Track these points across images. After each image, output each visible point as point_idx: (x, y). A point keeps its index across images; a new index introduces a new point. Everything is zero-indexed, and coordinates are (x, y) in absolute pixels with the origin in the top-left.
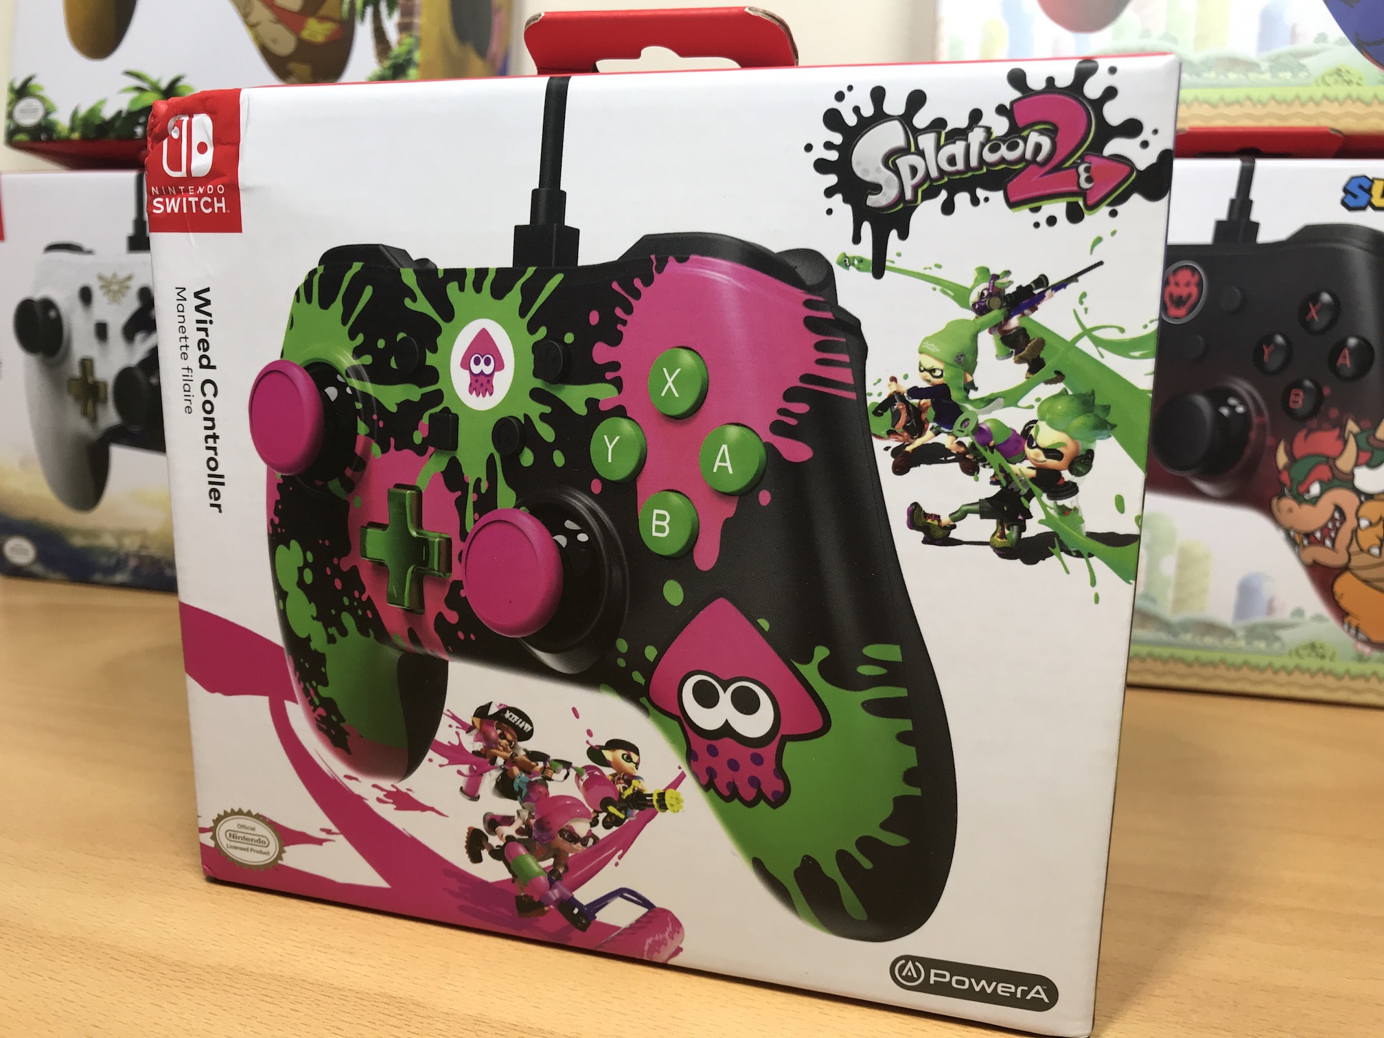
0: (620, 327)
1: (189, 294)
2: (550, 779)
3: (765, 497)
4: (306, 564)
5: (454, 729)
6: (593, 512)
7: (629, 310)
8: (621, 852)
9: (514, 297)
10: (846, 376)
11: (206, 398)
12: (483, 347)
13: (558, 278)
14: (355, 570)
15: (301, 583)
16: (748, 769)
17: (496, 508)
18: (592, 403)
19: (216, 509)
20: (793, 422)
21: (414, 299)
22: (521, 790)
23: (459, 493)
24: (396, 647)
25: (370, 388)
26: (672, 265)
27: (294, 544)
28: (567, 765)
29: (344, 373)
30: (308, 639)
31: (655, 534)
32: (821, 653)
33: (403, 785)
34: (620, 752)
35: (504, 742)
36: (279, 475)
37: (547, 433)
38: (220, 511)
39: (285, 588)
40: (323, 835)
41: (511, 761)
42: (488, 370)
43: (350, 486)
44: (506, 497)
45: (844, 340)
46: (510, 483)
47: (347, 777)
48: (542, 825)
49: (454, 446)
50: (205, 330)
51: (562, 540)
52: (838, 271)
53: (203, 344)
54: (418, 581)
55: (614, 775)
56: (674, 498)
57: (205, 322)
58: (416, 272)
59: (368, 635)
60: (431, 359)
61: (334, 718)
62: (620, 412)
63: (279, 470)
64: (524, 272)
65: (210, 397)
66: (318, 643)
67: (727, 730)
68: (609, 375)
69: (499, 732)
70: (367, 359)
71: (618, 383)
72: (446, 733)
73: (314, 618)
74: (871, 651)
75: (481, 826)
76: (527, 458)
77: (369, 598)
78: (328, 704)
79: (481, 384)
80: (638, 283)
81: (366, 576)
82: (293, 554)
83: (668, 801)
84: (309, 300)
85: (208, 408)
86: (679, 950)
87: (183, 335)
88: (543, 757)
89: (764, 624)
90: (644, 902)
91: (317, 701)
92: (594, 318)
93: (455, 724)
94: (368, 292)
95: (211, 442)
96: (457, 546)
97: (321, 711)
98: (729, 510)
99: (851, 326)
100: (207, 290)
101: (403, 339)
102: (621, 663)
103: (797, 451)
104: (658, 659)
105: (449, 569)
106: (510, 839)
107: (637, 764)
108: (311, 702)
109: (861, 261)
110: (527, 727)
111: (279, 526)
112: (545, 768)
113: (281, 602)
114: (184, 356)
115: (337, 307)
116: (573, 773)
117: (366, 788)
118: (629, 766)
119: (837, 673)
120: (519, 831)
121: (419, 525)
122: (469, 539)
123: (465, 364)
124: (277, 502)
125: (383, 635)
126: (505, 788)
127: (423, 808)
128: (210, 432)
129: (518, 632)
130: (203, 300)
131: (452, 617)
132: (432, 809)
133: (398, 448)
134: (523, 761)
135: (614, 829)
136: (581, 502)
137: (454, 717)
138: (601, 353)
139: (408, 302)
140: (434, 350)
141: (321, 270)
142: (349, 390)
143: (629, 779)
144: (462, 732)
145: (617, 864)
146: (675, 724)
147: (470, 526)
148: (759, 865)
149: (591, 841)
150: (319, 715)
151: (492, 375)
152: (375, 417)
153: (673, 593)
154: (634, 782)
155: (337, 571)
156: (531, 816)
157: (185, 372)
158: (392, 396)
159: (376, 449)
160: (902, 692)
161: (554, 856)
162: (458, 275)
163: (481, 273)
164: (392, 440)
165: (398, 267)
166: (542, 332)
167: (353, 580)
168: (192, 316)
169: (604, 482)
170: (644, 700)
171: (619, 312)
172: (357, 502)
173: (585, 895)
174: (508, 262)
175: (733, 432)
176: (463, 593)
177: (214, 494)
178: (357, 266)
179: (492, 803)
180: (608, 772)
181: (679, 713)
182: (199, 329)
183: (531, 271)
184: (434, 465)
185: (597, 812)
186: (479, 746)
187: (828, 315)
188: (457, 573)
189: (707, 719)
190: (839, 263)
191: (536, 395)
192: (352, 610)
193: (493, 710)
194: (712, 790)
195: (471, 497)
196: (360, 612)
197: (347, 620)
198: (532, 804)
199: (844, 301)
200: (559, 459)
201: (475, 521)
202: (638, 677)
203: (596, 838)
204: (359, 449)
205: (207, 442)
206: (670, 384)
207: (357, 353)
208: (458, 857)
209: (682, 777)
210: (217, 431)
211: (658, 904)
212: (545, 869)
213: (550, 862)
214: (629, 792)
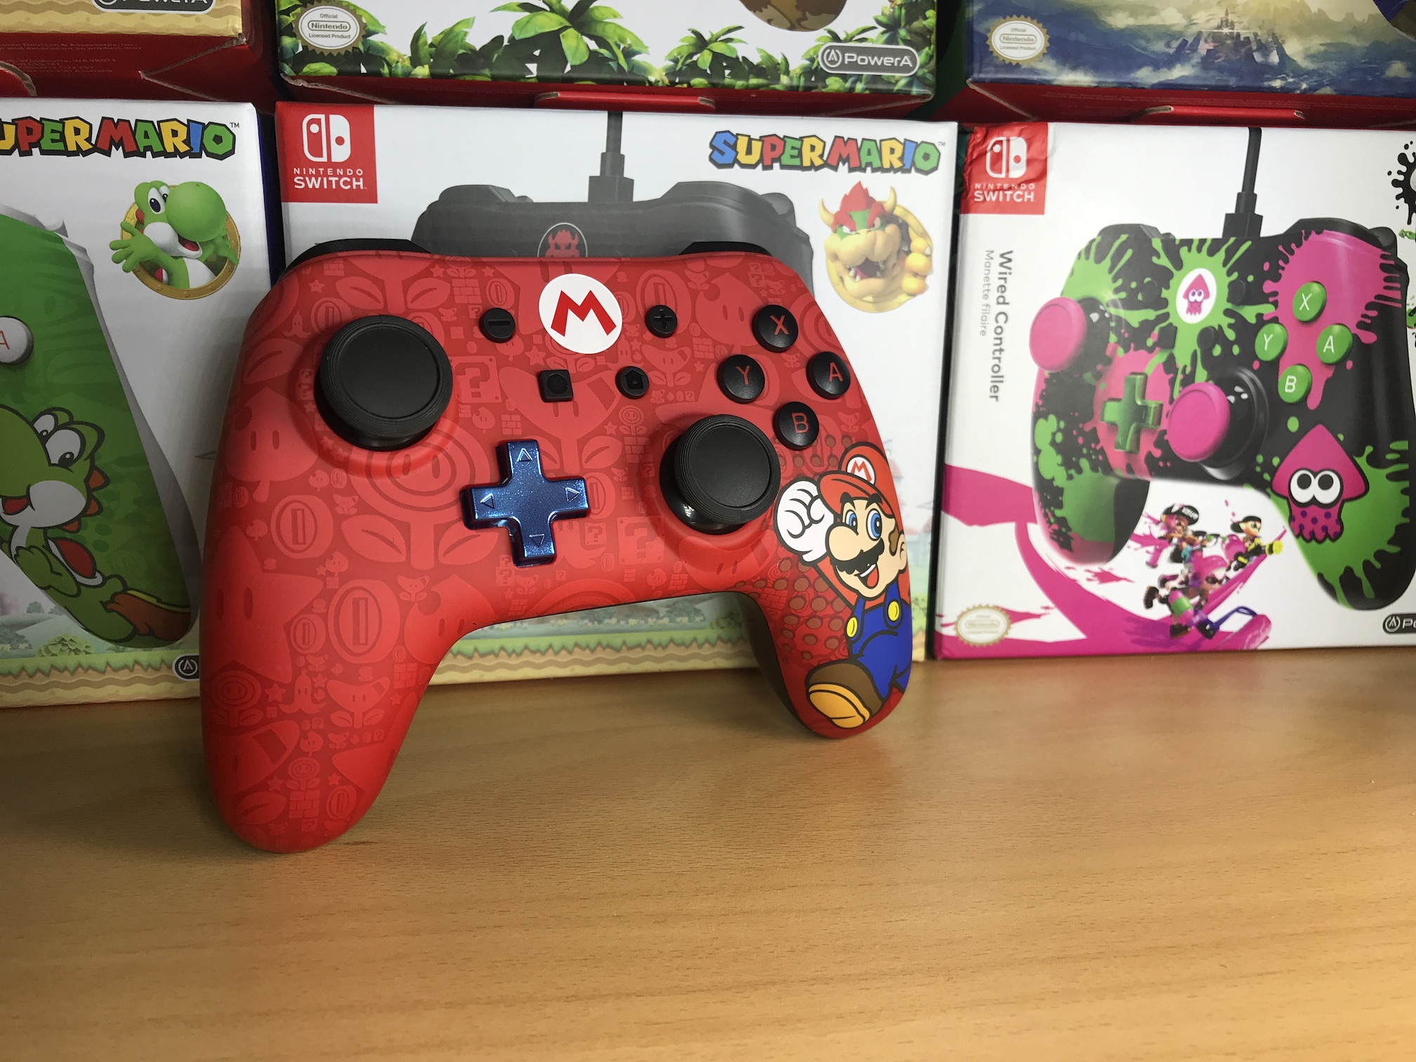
0: (1280, 271)
1: (996, 256)
2: (1205, 546)
3: (1349, 364)
4: (1059, 430)
5: (1148, 524)
6: (1252, 381)
7: (1287, 261)
8: (1241, 584)
9: (1221, 255)
10: (1397, 295)
11: (999, 324)
12: (1199, 284)
13: (1248, 244)
14: (1095, 430)
15: (1053, 443)
16: (1322, 521)
17: (1193, 382)
18: (1259, 316)
19: (995, 399)
20: (1369, 321)
21: (1158, 256)
22: (1185, 556)
23: (1172, 375)
24: (1116, 476)
25: (1122, 313)
26: (1313, 235)
27: (1052, 418)
28: (1217, 536)
29: (1105, 304)
30: (1053, 479)
31: (1287, 390)
32: (1369, 449)
33: (1107, 567)
34: (1251, 523)
35: (1179, 528)
36: (1047, 373)
37: (1231, 335)
38: (997, 400)
39: (1039, 446)
40: (1043, 611)
41: (1182, 539)
42: (1199, 299)
43: (1098, 376)
44: (1201, 375)
45: (1398, 276)
46: (1205, 366)
47: (1068, 568)
48: (1196, 577)
49: (1173, 346)
50: (1005, 279)
51: (1232, 399)
52: (1399, 238)
53: (1002, 288)
54: (1138, 432)
55: (1245, 538)
56: (1300, 369)
57: (1006, 273)
58: (1162, 241)
59: (1097, 471)
60: (1165, 294)
61: (1064, 530)
62: (1275, 320)
63: (1047, 368)
64: (1228, 241)
65: (1001, 323)
66: (1060, 481)
67: (1314, 501)
68: (1271, 299)
69: (1177, 522)
70: (1123, 295)
71: (1276, 304)
72: (1142, 528)
73: (1058, 465)
74: (1394, 446)
75: (1156, 584)
76: (1217, 351)
77: (1102, 448)
78: (1062, 521)
79: (1194, 308)
80: (1293, 246)
81: (1102, 434)
82: (1051, 424)
83: (1274, 548)
84: (1087, 258)
85: (999, 331)
86: (1267, 638)
87: (987, 283)
88: (1203, 533)
89: (1341, 437)
90: (1252, 613)
91: (1052, 520)
92: (1266, 266)
93: (1149, 521)
94: (1129, 253)
95: (997, 354)
96: (1167, 408)
97: (1055, 527)
98: (1329, 373)
99: (1402, 268)
100: (1011, 252)
101: (1149, 282)
102: (1258, 469)
103: (1369, 338)
104: (1279, 465)
105: (1159, 423)
106: (1174, 589)
107: (1259, 529)
108: (1049, 522)
109: (1410, 233)
110: (1195, 516)
111: (1042, 406)
112: (1203, 541)
113: (1035, 458)
114: (986, 297)
115: (1107, 262)
116: (1220, 540)
117: (1081, 574)
118: (1254, 531)
119: (1375, 461)
120: (1181, 583)
121: (1143, 397)
122: (1174, 403)
123: (1186, 296)
124: (1043, 391)
125: (1108, 469)
126: (1176, 557)
127: (1117, 579)
128: (998, 348)
129: (1196, 458)
130: (1006, 259)
131: (1157, 453)
132: (1125, 579)
133: (1136, 349)
134: (1190, 538)
135: (1240, 570)
136: (1246, 375)
137: (1149, 517)
138: (1268, 286)
139: (1155, 259)
140: (1168, 287)
141: (1099, 239)
142: (1107, 315)
143: (1253, 538)
144: (1153, 526)
145: (1238, 592)
146: (1285, 502)
147: (1176, 395)
148: (1321, 577)
149: (1225, 581)
150: (1054, 530)
151: (1201, 302)
152: (1123, 331)
153: (1293, 424)
154: (1257, 541)
155: (1081, 432)
156: (1190, 572)
157: (985, 307)
158: (1135, 318)
159: (1120, 352)
160: (1406, 466)
161: (1201, 595)
162: (1188, 243)
163: (1203, 241)
164: (1132, 345)
165: (1150, 237)
166: (1235, 275)
167: (1093, 436)
168: (996, 269)
169: (1261, 362)
170: (1269, 490)
171: (1281, 263)
172: (1102, 386)
173: (1214, 617)
174: (1219, 235)
175: (1337, 328)
176: (1166, 437)
177: (995, 388)
178: (1124, 237)
179: (1167, 567)
180: (1241, 536)
181: (1287, 494)
182: (1000, 278)
183: (1232, 240)
184: (1160, 358)
185: (1231, 562)
186: (1163, 533)
187: (1392, 262)
188: (1164, 426)
189: (1302, 496)
190: (1400, 235)
191: (1227, 313)
192: (1088, 457)
193: (1174, 510)
194: (1301, 539)
195: (1180, 377)
196: (1093, 457)
197: (1084, 463)
198: (1191, 565)
199: (1401, 255)
200: (1236, 350)
201: (1180, 392)
202: (1267, 477)
203: (1227, 578)
204: (1108, 352)
205: (994, 353)
206: (1305, 303)
207: (1117, 291)
208: (1138, 608)
209: (1285, 532)
210: (1002, 346)
211: (1259, 611)
212: (1192, 605)
213: (1197, 599)
214: (1253, 546)
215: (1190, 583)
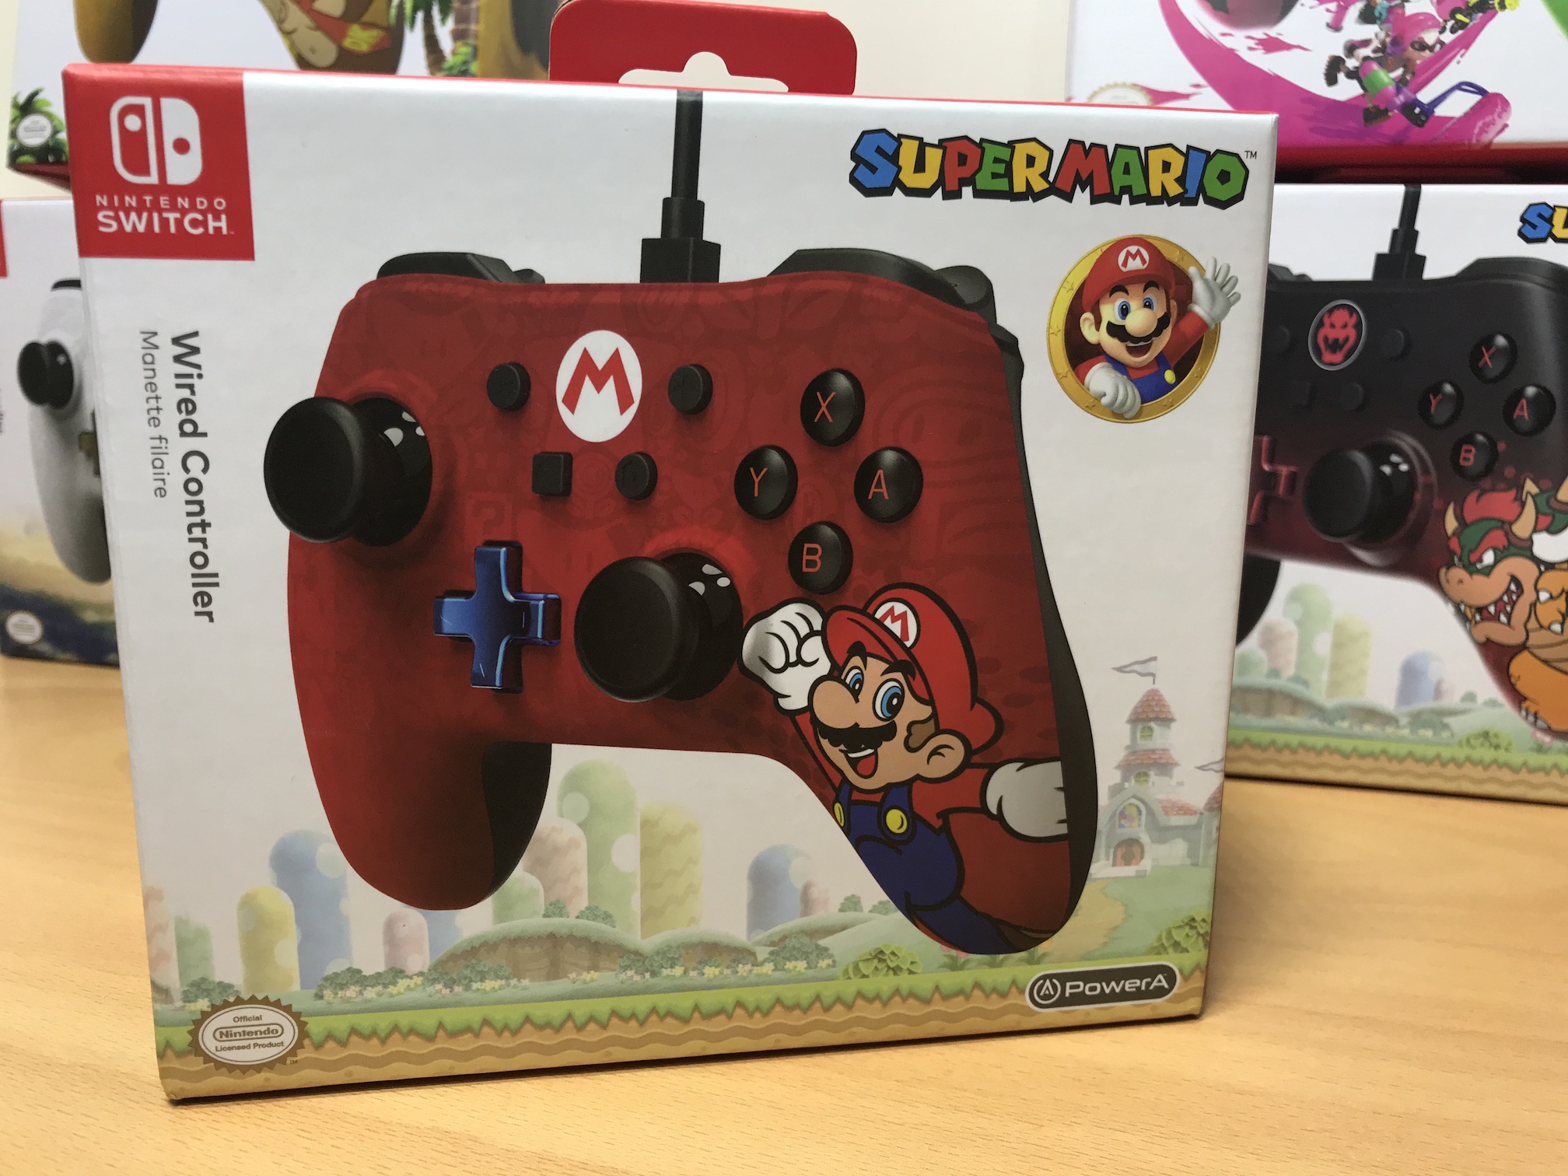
8: (1463, 51)
22: (1380, 15)
33: (1273, 33)
40: (1191, 90)
47: (1225, 35)
48: (1395, 42)
75: (1340, 54)
86: (1505, 126)
90: (1479, 90)
106: (1365, 59)
117: (1239, 40)
120: (1375, 51)
126: (1367, 17)
127: (1288, 47)
132: (1299, 47)
145: (1458, 62)
149: (1438, 47)
161: (1404, 66)
173: (1424, 97)
179: (1353, 31)
185: (1446, 22)
198: (1388, 26)
203: (1442, 43)
211: (1489, 88)
212: (1393, 80)
213: (1399, 72)
215: (1389, 50)
